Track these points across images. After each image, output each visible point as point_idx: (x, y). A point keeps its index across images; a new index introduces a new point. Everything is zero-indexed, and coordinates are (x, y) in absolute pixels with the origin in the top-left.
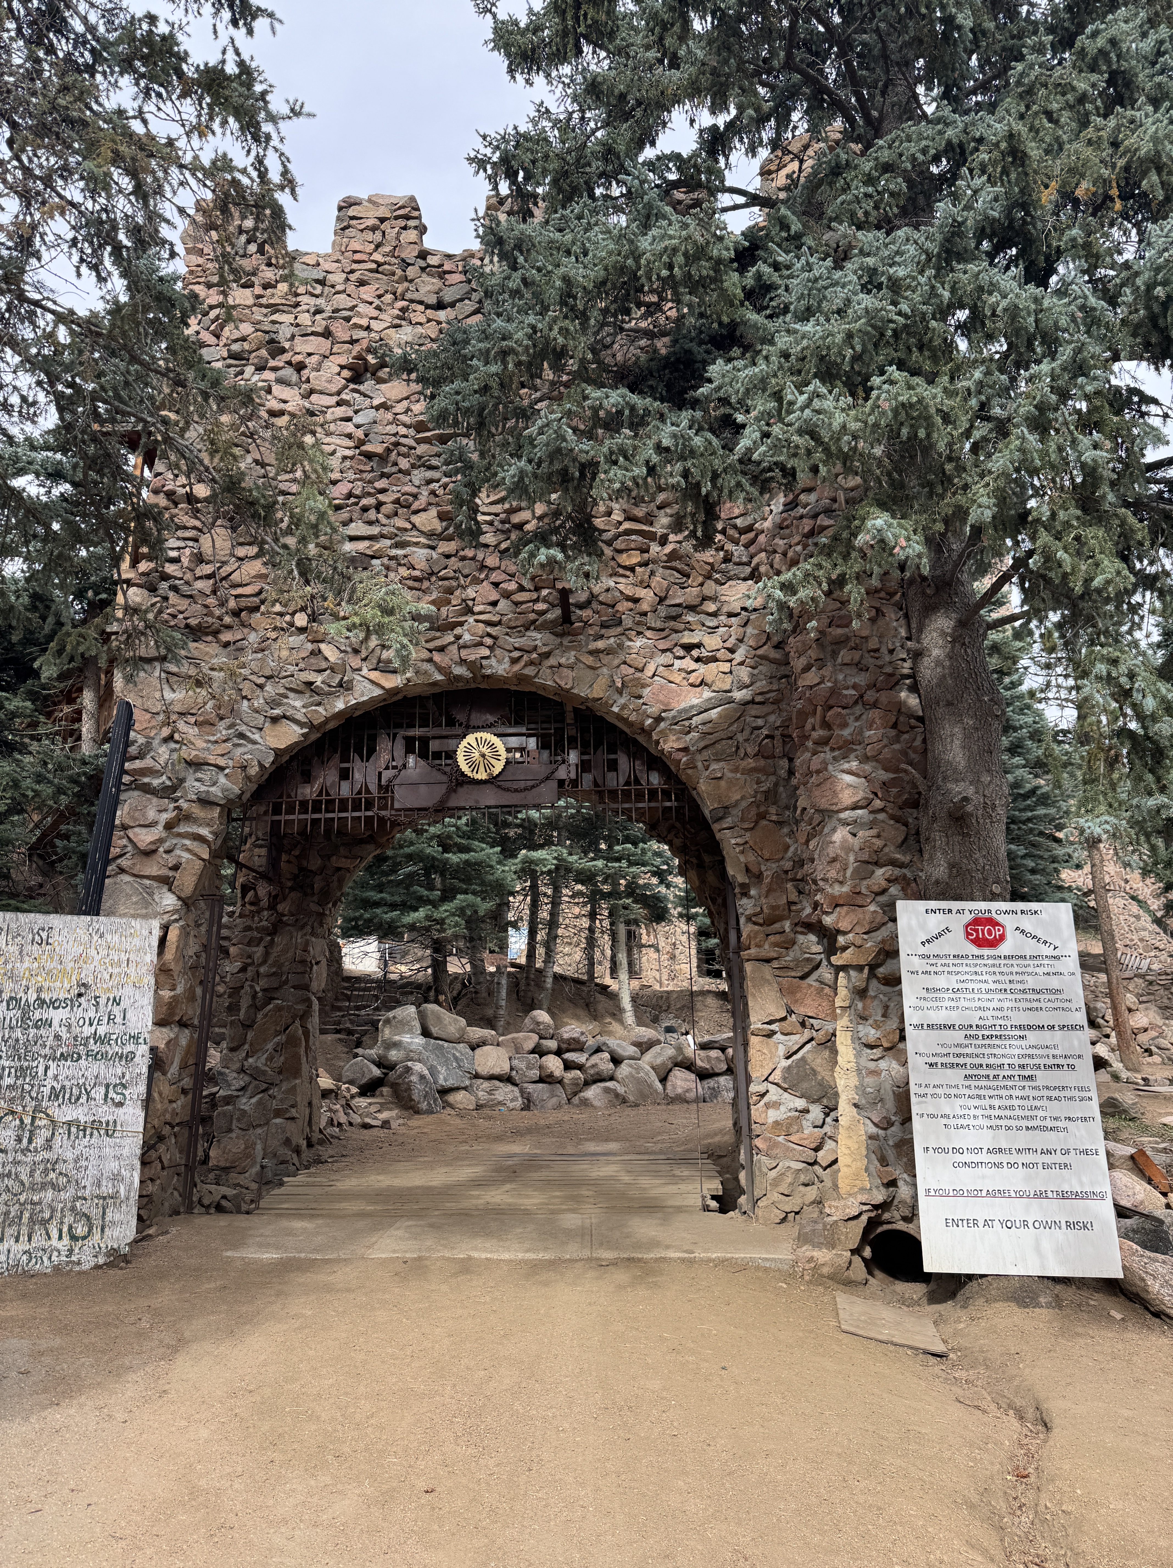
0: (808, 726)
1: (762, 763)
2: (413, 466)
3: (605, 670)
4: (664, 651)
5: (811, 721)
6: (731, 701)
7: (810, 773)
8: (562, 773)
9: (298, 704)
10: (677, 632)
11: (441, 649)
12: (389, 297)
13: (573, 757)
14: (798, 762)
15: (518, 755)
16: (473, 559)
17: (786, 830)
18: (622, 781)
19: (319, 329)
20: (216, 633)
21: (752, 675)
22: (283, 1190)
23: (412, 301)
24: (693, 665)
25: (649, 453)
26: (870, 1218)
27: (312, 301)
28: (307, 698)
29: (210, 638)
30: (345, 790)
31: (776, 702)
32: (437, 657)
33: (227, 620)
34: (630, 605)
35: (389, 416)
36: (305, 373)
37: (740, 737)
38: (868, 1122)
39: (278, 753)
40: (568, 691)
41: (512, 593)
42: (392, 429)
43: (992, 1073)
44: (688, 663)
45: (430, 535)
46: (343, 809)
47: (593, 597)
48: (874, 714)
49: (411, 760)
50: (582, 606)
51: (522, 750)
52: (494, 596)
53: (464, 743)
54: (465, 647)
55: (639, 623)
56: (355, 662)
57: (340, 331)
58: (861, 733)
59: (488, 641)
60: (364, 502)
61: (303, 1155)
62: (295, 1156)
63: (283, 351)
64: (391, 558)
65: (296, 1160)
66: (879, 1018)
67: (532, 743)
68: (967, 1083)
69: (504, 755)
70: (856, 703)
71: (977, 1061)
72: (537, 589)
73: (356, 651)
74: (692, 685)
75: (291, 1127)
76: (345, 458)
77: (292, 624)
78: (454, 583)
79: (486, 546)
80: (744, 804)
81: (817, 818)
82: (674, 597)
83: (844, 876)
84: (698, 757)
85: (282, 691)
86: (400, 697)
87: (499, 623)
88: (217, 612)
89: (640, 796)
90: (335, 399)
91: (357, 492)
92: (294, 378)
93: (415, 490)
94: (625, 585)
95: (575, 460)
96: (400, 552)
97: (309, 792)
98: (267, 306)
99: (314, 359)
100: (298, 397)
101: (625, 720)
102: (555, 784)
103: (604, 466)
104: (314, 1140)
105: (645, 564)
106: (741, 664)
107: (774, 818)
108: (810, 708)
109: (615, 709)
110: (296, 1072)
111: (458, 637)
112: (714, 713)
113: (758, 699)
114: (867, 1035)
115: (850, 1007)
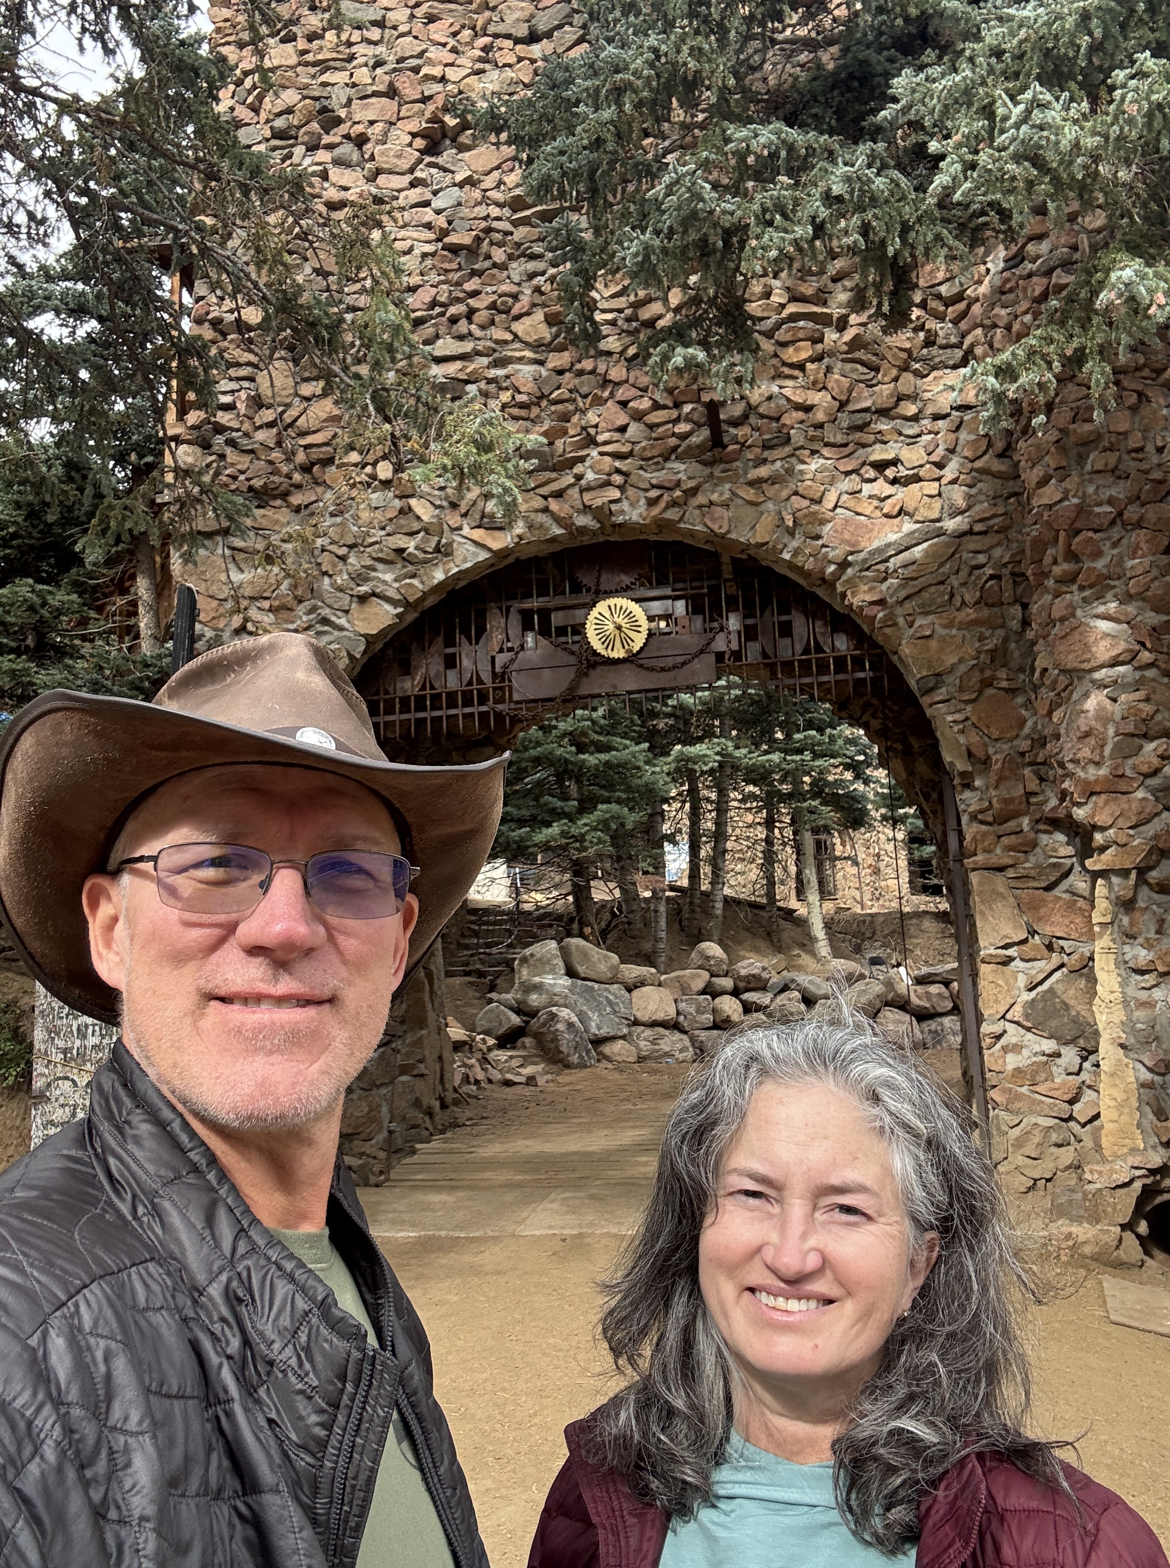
0: (1048, 559)
1: (986, 612)
2: (511, 257)
3: (770, 506)
4: (847, 473)
5: (1051, 551)
6: (941, 533)
7: (1051, 623)
8: (720, 644)
9: (389, 577)
10: (864, 446)
11: (559, 494)
12: (467, 34)
13: (734, 622)
14: (1034, 608)
15: (663, 624)
16: (593, 372)
17: (1020, 700)
18: (799, 648)
19: (382, 88)
20: (285, 495)
21: (969, 497)
22: (416, 1158)
23: (496, 36)
24: (888, 490)
25: (817, 207)
26: (1144, 1186)
27: (370, 51)
28: (399, 568)
29: (278, 502)
30: (453, 681)
31: (1002, 530)
32: (554, 505)
33: (297, 477)
34: (800, 415)
35: (477, 194)
36: (368, 147)
37: (955, 581)
38: (1139, 1066)
39: (370, 640)
40: (723, 536)
41: (646, 413)
42: (481, 211)
44: (881, 487)
45: (536, 346)
46: (452, 705)
47: (751, 408)
48: (1140, 536)
49: (530, 639)
50: (736, 423)
51: (667, 617)
52: (622, 418)
53: (594, 613)
54: (589, 489)
55: (813, 439)
56: (453, 519)
57: (408, 87)
58: (1121, 563)
59: (618, 479)
60: (453, 310)
61: (437, 1118)
62: (427, 1118)
63: (339, 121)
64: (490, 381)
65: (428, 1124)
66: (1152, 935)
67: (680, 607)
69: (645, 625)
70: (1113, 523)
72: (677, 405)
73: (454, 506)
74: (887, 516)
75: (419, 1084)
76: (424, 255)
77: (374, 477)
78: (571, 407)
79: (609, 354)
80: (963, 668)
81: (1063, 680)
82: (859, 399)
83: (1101, 755)
84: (899, 611)
85: (369, 562)
86: (511, 560)
87: (630, 454)
88: (285, 469)
89: (823, 668)
90: (408, 178)
91: (443, 299)
92: (355, 156)
93: (515, 289)
94: (792, 390)
95: (716, 225)
96: (500, 372)
97: (409, 686)
98: (315, 64)
99: (379, 128)
100: (362, 181)
101: (799, 570)
102: (712, 658)
103: (755, 230)
104: (448, 1100)
105: (818, 358)
106: (954, 482)
107: (1004, 684)
108: (1048, 535)
109: (786, 556)
110: (421, 1022)
111: (579, 477)
112: (918, 552)
113: (978, 527)
114: (1135, 957)
115: (1112, 923)
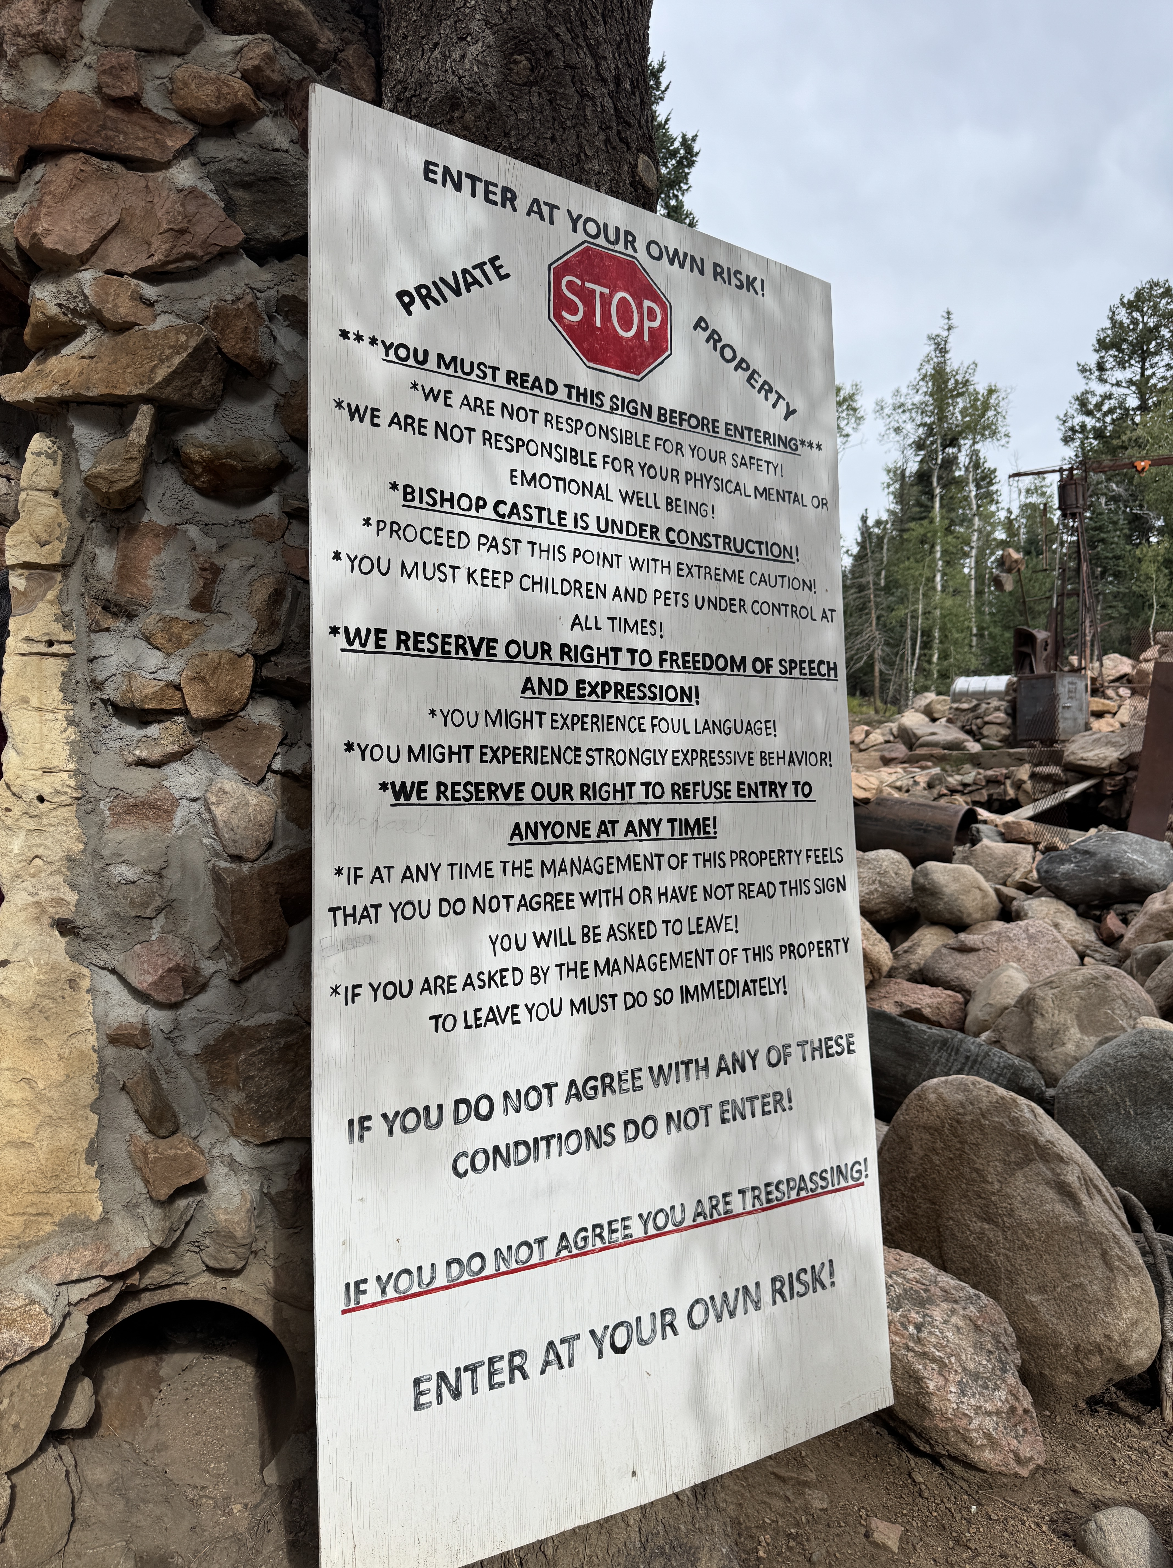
43: (595, 814)
66: (181, 610)
68: (520, 854)
71: (556, 774)
114: (129, 673)
115: (64, 567)
